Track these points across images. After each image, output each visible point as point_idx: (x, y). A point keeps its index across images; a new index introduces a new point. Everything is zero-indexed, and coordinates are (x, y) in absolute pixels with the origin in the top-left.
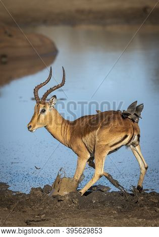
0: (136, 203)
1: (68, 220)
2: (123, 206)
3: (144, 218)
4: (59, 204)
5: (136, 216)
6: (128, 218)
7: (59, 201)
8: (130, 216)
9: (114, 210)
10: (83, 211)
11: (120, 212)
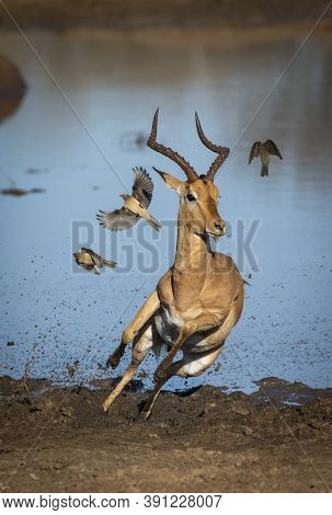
0: (201, 415)
1: (51, 452)
2: (172, 423)
3: (219, 448)
4: (31, 417)
5: (200, 444)
6: (184, 449)
7: (32, 411)
8: (188, 444)
9: (153, 431)
10: (84, 434)
11: (165, 435)
